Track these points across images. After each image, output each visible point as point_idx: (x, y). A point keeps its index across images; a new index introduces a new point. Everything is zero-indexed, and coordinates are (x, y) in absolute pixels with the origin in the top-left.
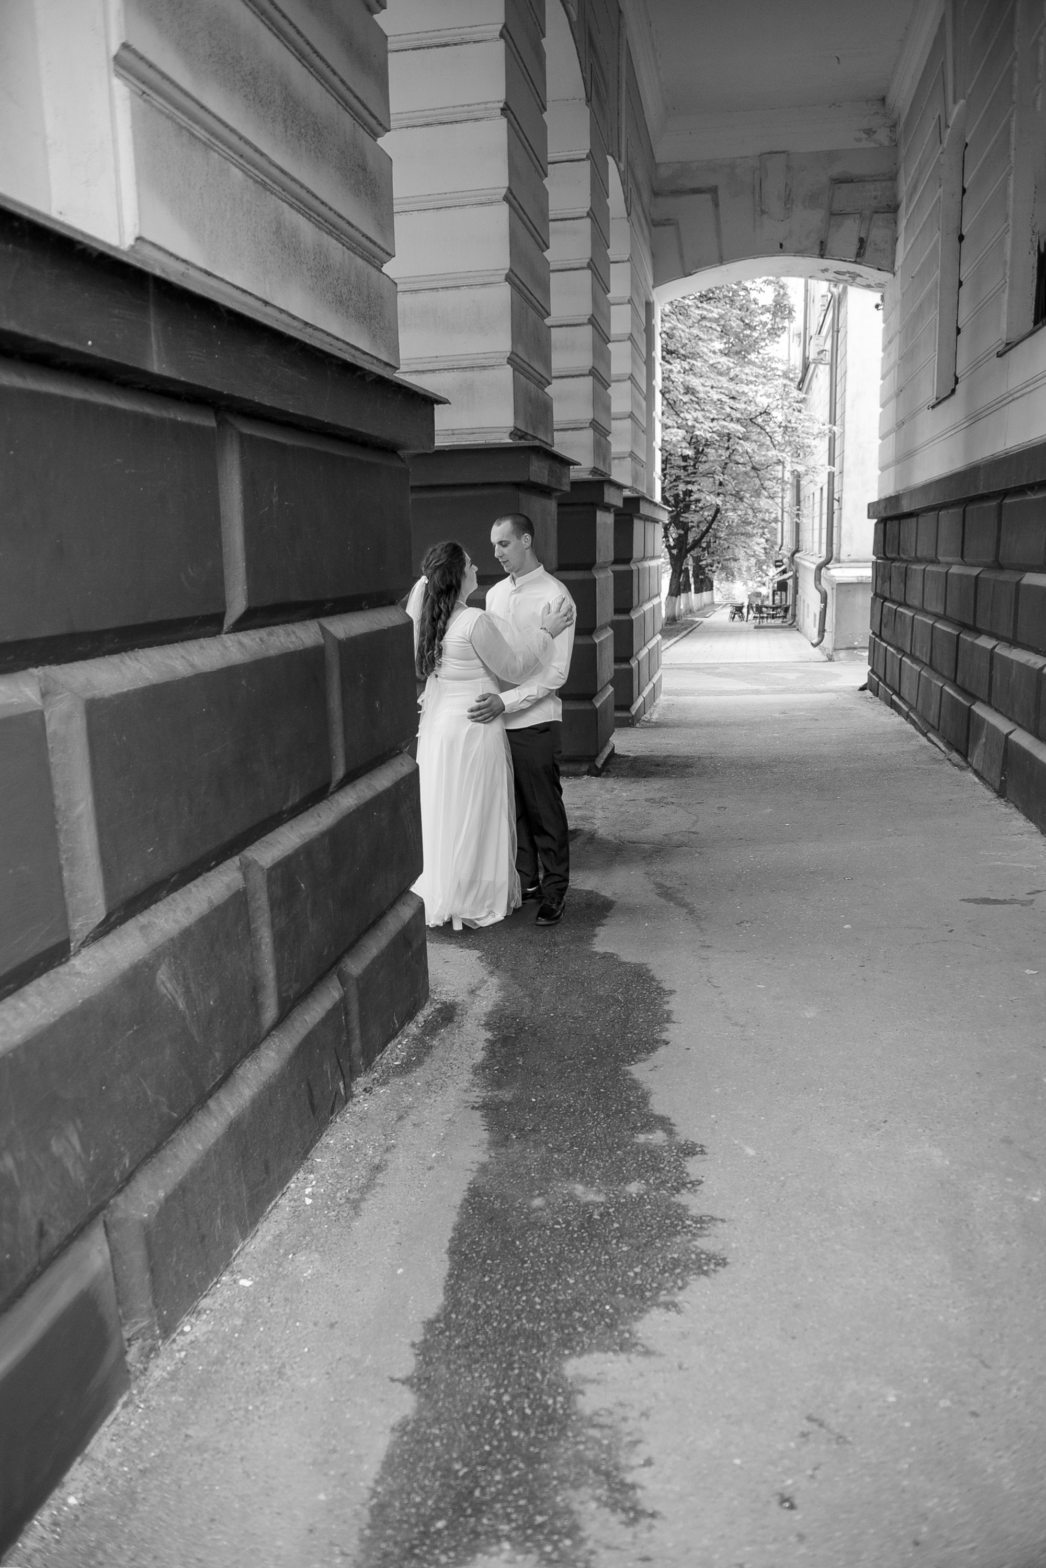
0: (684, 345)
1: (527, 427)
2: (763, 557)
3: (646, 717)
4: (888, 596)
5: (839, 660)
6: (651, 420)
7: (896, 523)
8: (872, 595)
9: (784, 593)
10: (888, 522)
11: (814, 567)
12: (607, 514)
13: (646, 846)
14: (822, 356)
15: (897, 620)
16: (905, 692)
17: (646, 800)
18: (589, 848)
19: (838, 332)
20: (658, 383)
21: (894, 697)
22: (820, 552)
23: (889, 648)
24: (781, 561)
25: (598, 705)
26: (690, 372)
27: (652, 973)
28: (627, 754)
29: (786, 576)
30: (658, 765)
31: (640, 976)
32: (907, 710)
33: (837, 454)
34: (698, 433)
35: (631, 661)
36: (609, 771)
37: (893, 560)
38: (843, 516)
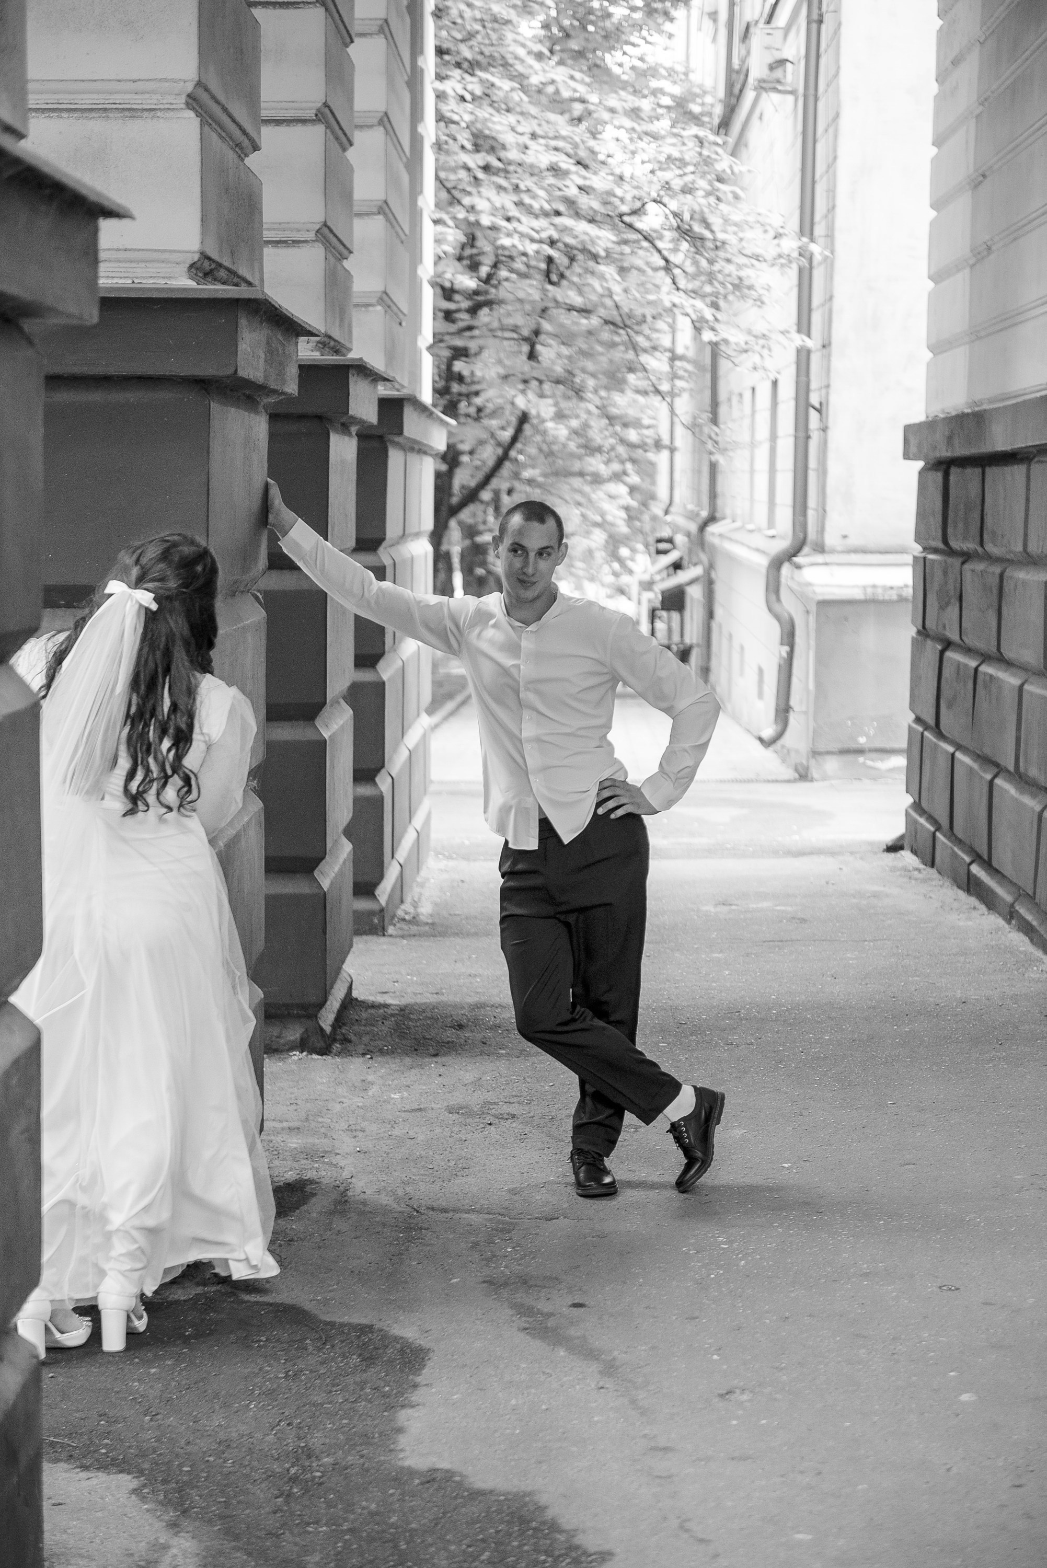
0: (471, 36)
1: (221, 251)
2: (624, 529)
3: (407, 908)
4: (954, 636)
5: (825, 778)
6: (415, 215)
7: (973, 473)
8: (913, 631)
9: (675, 615)
10: (955, 472)
11: (763, 562)
12: (347, 438)
13: (473, 1217)
14: (778, 73)
15: (981, 692)
16: (1003, 857)
17: (451, 1110)
18: (339, 1224)
19: (820, 22)
20: (429, 129)
21: (975, 869)
22: (771, 523)
23: (958, 755)
24: (670, 541)
25: (325, 884)
26: (486, 102)
27: (550, 1514)
28: (380, 999)
29: (682, 577)
30: (461, 1027)
31: (523, 1521)
32: (1009, 898)
33: (816, 301)
34: (505, 241)
35: (377, 779)
36: (346, 1040)
37: (966, 557)
38: (832, 445)
